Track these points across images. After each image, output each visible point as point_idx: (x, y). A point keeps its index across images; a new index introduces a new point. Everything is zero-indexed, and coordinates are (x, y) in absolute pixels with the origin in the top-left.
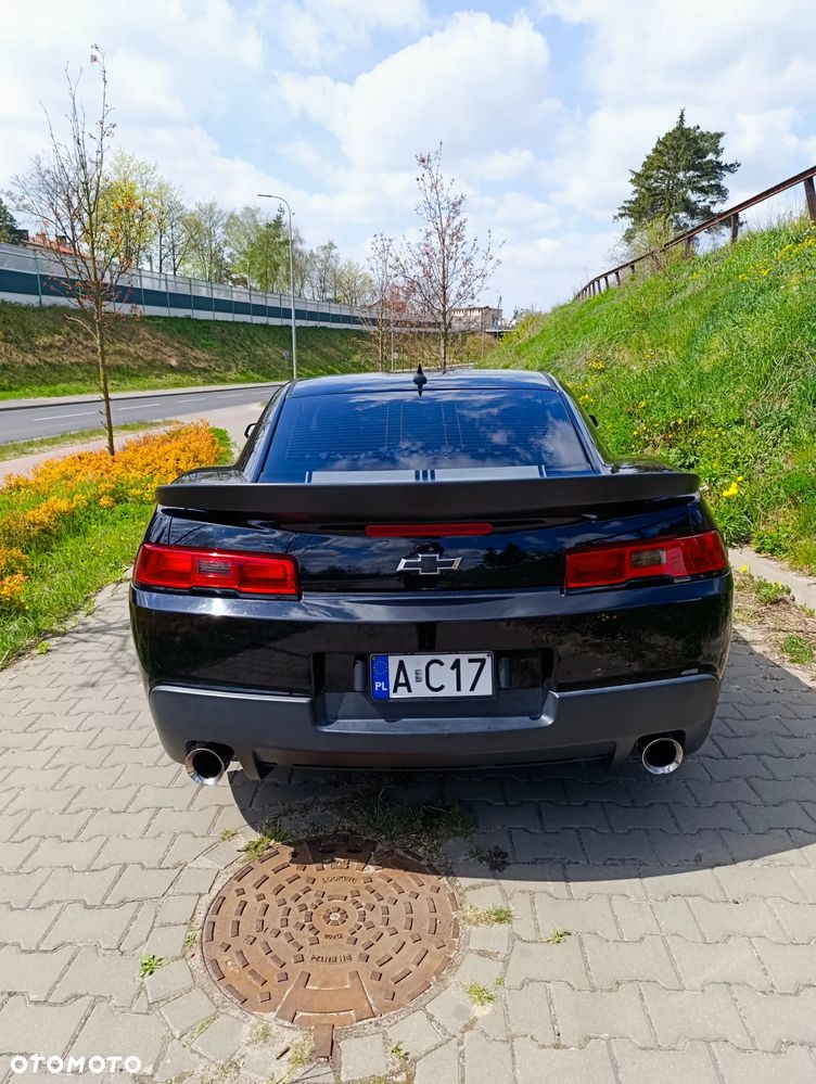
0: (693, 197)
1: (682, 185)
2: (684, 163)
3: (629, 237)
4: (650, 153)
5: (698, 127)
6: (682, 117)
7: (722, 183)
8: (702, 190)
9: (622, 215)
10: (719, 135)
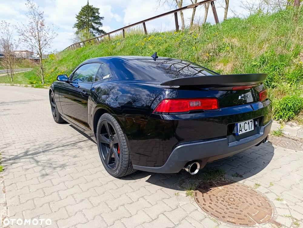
0: (94, 25)
1: (91, 21)
2: (91, 15)
3: (77, 33)
4: (80, 11)
5: (92, 6)
6: (88, 2)
7: (101, 22)
8: (96, 23)
9: (75, 27)
10: (98, 9)
